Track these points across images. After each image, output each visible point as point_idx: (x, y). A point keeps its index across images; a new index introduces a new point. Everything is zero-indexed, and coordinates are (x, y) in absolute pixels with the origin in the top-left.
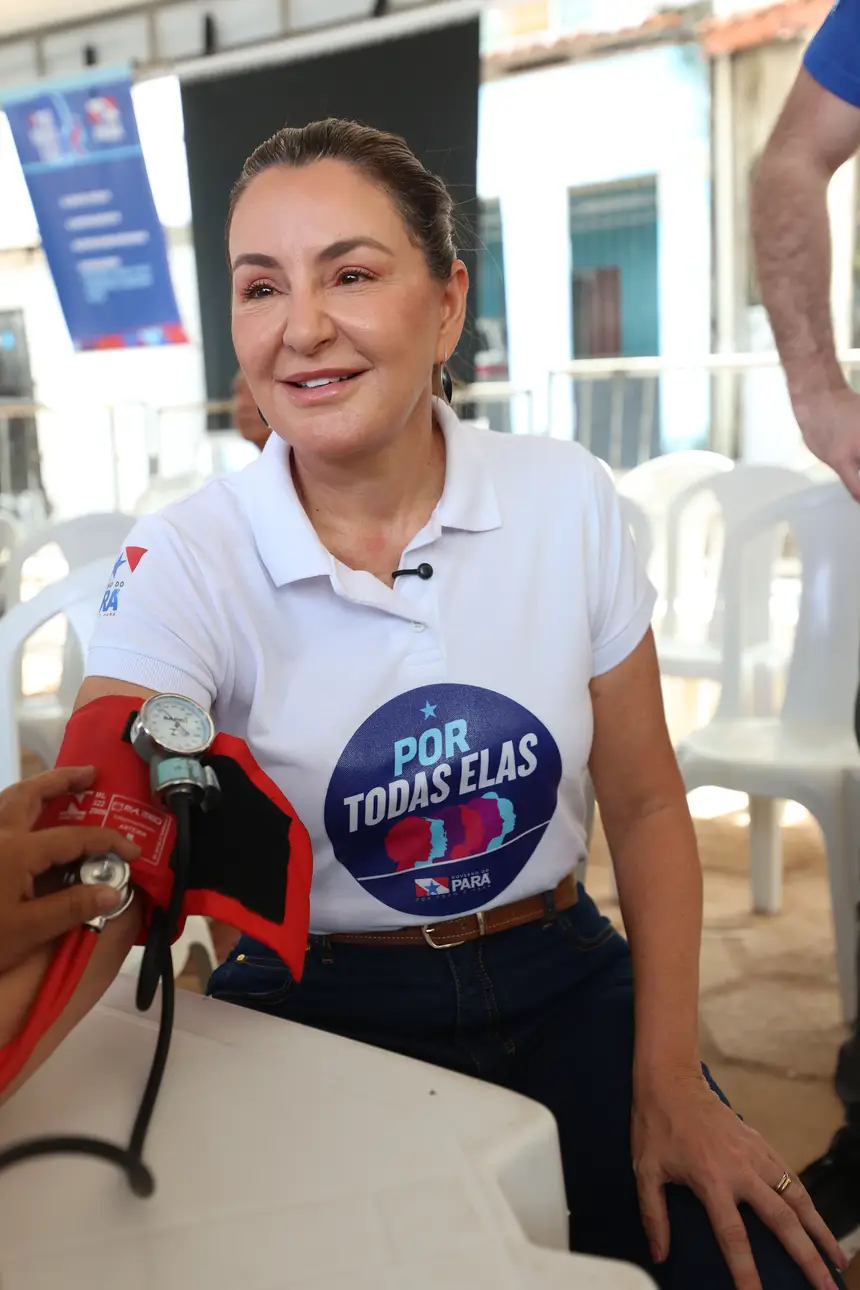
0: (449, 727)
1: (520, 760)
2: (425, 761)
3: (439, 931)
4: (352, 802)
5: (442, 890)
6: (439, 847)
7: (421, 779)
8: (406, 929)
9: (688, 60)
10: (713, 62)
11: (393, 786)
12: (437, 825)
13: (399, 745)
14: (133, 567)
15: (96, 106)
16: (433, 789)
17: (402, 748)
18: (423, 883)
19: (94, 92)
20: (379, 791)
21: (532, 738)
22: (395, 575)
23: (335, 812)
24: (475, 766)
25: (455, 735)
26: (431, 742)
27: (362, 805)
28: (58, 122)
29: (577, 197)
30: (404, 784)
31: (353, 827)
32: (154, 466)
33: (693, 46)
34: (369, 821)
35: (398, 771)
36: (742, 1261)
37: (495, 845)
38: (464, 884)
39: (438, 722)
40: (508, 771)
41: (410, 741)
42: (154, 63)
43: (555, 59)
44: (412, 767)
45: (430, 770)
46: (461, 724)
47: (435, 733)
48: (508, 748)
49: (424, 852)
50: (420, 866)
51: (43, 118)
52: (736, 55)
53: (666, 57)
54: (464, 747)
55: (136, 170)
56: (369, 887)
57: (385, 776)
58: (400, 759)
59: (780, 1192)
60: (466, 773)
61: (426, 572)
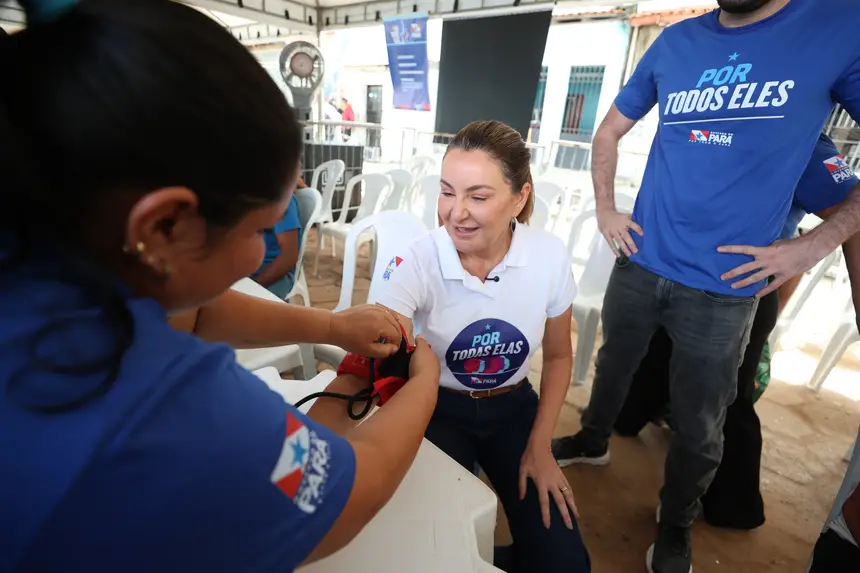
0: (494, 334)
1: (515, 348)
2: (483, 343)
3: (475, 393)
4: (456, 353)
5: (480, 382)
6: (482, 369)
7: (480, 349)
8: (464, 391)
9: (624, 27)
10: (633, 28)
11: (471, 350)
12: (482, 362)
13: (475, 338)
14: (397, 265)
15: (414, 26)
16: (484, 352)
17: (477, 339)
18: (474, 379)
19: (414, 21)
20: (466, 351)
21: (521, 342)
22: (486, 279)
23: (449, 355)
24: (500, 348)
25: (495, 337)
26: (486, 337)
27: (459, 354)
28: (400, 31)
29: (574, 70)
30: (474, 350)
31: (455, 359)
32: (415, 151)
33: (626, 22)
34: (460, 358)
35: (473, 345)
36: (546, 511)
37: (501, 372)
38: (488, 381)
39: (490, 331)
40: (510, 350)
41: (479, 337)
42: (436, 12)
43: (578, 20)
44: (478, 345)
45: (484, 347)
46: (498, 334)
47: (488, 335)
48: (512, 344)
49: (476, 370)
50: (474, 373)
51: (396, 28)
52: (641, 28)
53: (616, 25)
54: (497, 342)
55: (423, 48)
56: (456, 376)
57: (469, 347)
58: (475, 342)
59: (562, 491)
60: (496, 349)
61: (497, 279)
